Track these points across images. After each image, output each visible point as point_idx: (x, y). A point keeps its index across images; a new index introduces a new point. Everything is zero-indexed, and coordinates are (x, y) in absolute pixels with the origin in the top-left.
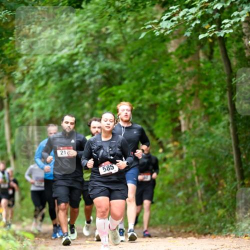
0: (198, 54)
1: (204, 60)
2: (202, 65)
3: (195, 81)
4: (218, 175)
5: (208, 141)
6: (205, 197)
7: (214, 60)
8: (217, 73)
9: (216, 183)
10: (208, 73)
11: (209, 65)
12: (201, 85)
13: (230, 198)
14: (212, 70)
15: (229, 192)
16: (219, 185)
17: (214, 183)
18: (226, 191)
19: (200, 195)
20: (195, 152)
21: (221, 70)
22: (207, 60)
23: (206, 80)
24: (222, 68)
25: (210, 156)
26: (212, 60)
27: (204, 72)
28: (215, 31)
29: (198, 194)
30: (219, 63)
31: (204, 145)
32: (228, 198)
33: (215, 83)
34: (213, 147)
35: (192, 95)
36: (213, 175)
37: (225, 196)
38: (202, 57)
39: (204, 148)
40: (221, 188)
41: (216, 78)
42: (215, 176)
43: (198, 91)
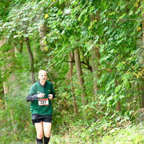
0: (14, 49)
1: (17, 53)
2: (16, 55)
3: (12, 64)
4: (25, 119)
5: (19, 99)
6: (18, 132)
7: (23, 53)
8: (25, 60)
9: (24, 124)
10: (20, 60)
11: (20, 56)
12: (15, 67)
13: (32, 132)
14: (22, 59)
15: (32, 129)
16: (26, 124)
17: (23, 123)
18: (30, 128)
19: (15, 131)
20: (12, 105)
21: (27, 59)
22: (19, 53)
23: (19, 64)
24: (28, 57)
25: (21, 108)
26: (22, 53)
27: (17, 60)
28: (23, 34)
29: (13, 130)
30: (26, 54)
31: (17, 102)
32: (31, 132)
33: (23, 66)
34: (22, 103)
35: (11, 73)
36: (23, 119)
37: (29, 131)
38: (16, 51)
39: (17, 103)
40: (27, 126)
41: (24, 63)
42: (24, 120)
43: (14, 70)
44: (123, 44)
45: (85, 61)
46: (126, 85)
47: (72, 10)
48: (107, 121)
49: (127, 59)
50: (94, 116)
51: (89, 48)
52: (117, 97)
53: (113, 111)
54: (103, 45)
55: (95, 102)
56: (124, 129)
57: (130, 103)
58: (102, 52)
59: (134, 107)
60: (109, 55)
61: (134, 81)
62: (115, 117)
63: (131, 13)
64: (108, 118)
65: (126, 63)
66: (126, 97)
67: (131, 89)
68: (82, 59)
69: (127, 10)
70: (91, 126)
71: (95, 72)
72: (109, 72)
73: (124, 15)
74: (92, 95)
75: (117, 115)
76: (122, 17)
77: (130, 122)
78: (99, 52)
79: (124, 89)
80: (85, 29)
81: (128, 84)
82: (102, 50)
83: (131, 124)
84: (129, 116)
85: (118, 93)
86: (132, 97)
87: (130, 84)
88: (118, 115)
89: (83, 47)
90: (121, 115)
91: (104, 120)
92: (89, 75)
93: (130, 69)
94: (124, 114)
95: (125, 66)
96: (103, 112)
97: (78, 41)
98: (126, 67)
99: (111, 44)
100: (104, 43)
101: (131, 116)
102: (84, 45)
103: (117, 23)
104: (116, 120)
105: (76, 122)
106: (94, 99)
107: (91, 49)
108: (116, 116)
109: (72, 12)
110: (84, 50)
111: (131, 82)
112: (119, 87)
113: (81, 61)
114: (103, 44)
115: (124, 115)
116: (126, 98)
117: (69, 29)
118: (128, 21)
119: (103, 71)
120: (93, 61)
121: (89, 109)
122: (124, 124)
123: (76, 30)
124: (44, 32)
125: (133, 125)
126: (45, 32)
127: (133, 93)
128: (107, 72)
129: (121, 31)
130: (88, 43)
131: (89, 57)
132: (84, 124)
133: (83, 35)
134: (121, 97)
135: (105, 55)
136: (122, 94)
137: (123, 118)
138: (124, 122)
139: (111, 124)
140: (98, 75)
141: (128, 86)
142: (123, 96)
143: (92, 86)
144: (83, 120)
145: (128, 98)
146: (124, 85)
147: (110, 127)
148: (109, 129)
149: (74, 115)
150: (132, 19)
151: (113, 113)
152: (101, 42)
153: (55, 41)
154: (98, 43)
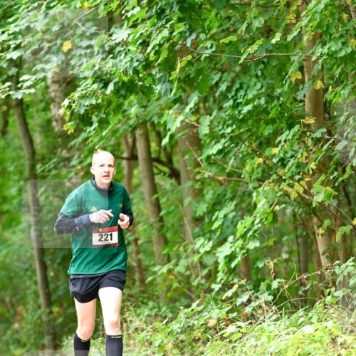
11: (2, 143)
26: (6, 137)
28: (9, 90)
44: (257, 115)
45: (163, 158)
46: (266, 216)
47: (132, 33)
48: (217, 304)
49: (267, 153)
50: (184, 292)
51: (174, 125)
52: (242, 245)
53: (233, 279)
54: (208, 116)
55: (187, 257)
56: (260, 324)
57: (275, 261)
58: (206, 135)
59: (283, 270)
60: (223, 141)
61: (283, 206)
62: (236, 295)
63: (276, 38)
64: (219, 298)
65: (264, 162)
66: (264, 245)
67: (277, 225)
68: (155, 151)
69: (268, 32)
70: (179, 316)
71: (187, 184)
72: (221, 184)
73: (259, 42)
74: (180, 240)
75: (240, 289)
76: (255, 47)
77: (274, 308)
78: (197, 133)
79: (260, 225)
80: (165, 79)
81: (268, 214)
82: (204, 130)
83: (276, 311)
84: (272, 293)
85: (244, 236)
86: (279, 246)
87: (275, 214)
88: (244, 289)
89: (159, 123)
90: (251, 290)
91: (209, 303)
92: (173, 191)
93: (275, 177)
94: (259, 287)
95: (262, 169)
96: (206, 282)
97: (145, 107)
98: (263, 171)
99: (227, 114)
100: (209, 112)
101: (276, 292)
102: (161, 116)
103: (241, 62)
104: (239, 302)
105: (139, 307)
106: (186, 251)
107: (179, 128)
108: (239, 292)
109: (131, 37)
110: (161, 129)
111: (277, 208)
112: (248, 220)
113: (153, 155)
114: (207, 114)
115: (258, 291)
116: (265, 249)
117: (126, 79)
118: (268, 57)
119: (208, 181)
120: (183, 156)
121: (172, 275)
122: (260, 311)
123: (143, 81)
124: (60, 86)
125: (281, 314)
126: (64, 85)
127: (282, 235)
128: (218, 184)
129: (252, 83)
130: (171, 111)
131: (172, 147)
132: (161, 313)
133: (160, 93)
134: (253, 245)
135: (213, 143)
136: (253, 237)
137: (257, 298)
138: (260, 307)
139: (227, 313)
140: (196, 192)
141: (270, 218)
142: (257, 244)
143: (181, 219)
144: (158, 303)
145: (269, 248)
146: (258, 215)
147: (224, 319)
148: (222, 325)
149: (136, 289)
150: (280, 52)
151: (233, 285)
152: (202, 111)
153: (91, 108)
154: (196, 111)
